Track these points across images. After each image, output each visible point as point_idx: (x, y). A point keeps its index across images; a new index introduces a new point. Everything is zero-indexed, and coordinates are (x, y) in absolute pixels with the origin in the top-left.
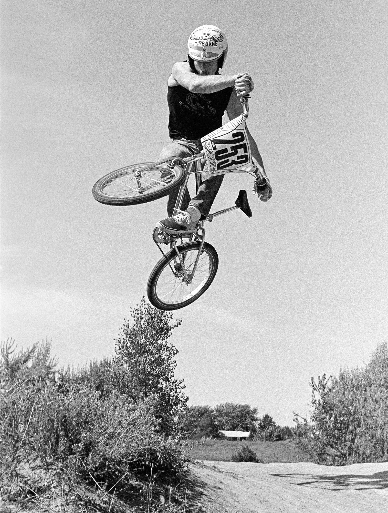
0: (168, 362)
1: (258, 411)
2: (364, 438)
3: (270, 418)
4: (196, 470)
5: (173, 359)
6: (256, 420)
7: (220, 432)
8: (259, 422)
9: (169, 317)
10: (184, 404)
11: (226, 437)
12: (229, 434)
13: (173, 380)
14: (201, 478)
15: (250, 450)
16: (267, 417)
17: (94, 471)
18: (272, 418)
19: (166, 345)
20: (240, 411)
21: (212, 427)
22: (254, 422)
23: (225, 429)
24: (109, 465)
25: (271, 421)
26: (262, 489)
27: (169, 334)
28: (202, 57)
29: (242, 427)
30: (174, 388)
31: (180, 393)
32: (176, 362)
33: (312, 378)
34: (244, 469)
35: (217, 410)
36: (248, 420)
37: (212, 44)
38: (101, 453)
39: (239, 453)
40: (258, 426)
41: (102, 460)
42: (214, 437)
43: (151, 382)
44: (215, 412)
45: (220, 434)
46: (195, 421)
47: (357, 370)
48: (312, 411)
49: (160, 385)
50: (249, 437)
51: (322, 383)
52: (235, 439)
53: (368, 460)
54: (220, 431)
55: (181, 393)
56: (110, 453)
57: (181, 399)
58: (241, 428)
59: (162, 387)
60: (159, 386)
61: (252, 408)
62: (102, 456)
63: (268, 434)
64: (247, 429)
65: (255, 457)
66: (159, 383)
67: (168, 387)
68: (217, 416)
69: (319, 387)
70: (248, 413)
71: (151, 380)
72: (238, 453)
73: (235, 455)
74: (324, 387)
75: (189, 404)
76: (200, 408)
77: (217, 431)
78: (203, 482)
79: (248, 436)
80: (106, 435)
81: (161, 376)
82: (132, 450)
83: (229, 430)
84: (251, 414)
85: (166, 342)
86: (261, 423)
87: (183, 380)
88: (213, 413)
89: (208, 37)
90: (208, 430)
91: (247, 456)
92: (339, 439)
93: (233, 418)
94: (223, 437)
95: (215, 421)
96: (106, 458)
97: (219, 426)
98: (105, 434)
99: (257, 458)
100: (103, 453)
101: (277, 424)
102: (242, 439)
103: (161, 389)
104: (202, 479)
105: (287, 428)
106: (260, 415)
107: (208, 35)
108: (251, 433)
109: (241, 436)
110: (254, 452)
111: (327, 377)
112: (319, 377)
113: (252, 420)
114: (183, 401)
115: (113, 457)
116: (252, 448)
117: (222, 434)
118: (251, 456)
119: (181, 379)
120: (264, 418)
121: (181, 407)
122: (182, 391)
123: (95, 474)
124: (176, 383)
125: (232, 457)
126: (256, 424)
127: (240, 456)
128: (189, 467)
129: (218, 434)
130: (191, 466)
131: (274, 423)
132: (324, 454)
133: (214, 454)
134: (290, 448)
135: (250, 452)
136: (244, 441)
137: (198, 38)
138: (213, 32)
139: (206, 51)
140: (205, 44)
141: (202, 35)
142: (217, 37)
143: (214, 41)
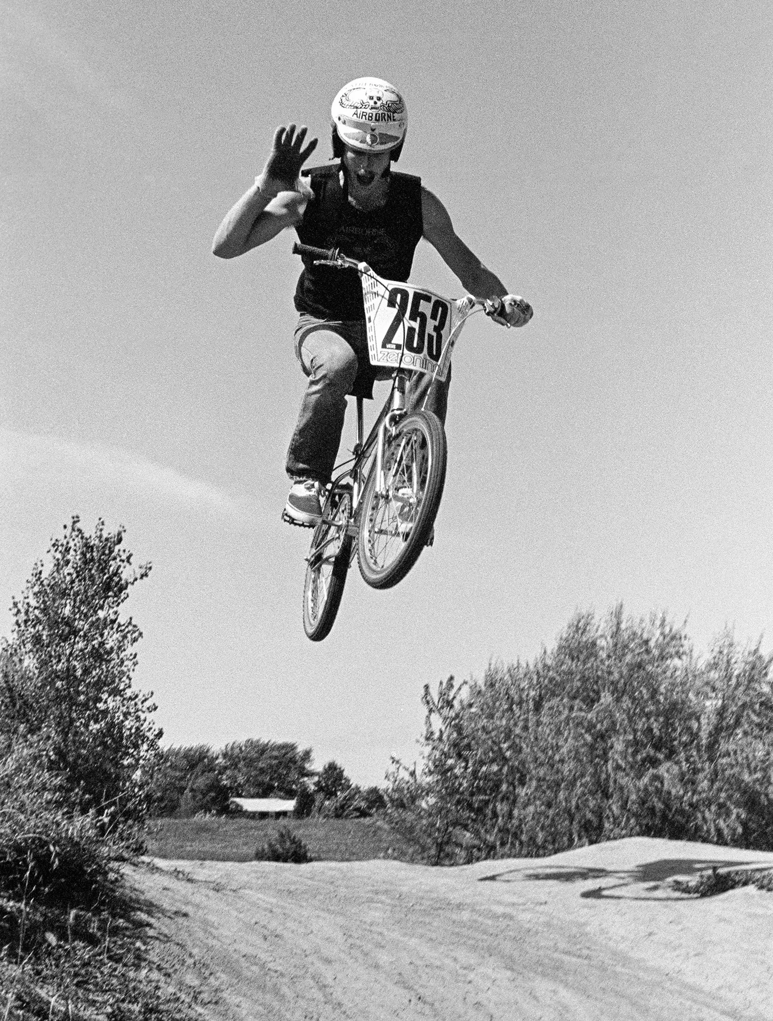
0: (121, 657)
1: (313, 755)
2: (531, 809)
3: (338, 770)
4: (137, 877)
5: (130, 650)
6: (311, 774)
7: (233, 802)
8: (316, 779)
9: (123, 561)
10: (152, 745)
11: (246, 811)
12: (251, 805)
13: (129, 693)
14: (146, 894)
15: (295, 837)
16: (332, 767)
18: (342, 769)
19: (116, 619)
20: (276, 758)
21: (217, 792)
22: (306, 779)
23: (244, 794)
25: (340, 776)
27: (123, 596)
28: (370, 143)
29: (280, 790)
30: (132, 711)
31: (145, 720)
32: (136, 655)
33: (427, 687)
35: (225, 755)
36: (294, 775)
37: (386, 117)
39: (270, 845)
40: (313, 787)
42: (219, 813)
43: (82, 697)
44: (220, 760)
45: (233, 807)
47: (518, 667)
48: (426, 754)
49: (102, 704)
50: (294, 811)
51: (446, 697)
52: (264, 815)
53: (541, 852)
54: (231, 799)
55: (147, 723)
57: (148, 734)
59: (108, 708)
60: (101, 706)
61: (300, 749)
64: (290, 794)
65: (306, 853)
66: (100, 700)
67: (119, 708)
68: (226, 768)
69: (439, 706)
70: (293, 761)
71: (83, 693)
72: (268, 844)
73: (263, 850)
74: (450, 704)
75: (164, 744)
77: (227, 799)
78: (148, 901)
79: (291, 809)
81: (105, 685)
83: (252, 797)
84: (299, 763)
85: (116, 613)
86: (319, 782)
87: (152, 693)
88: (217, 762)
89: (379, 103)
90: (208, 797)
91: (288, 849)
92: (479, 811)
93: (262, 771)
94: (239, 812)
95: (222, 780)
97: (231, 788)
99: (309, 855)
101: (354, 783)
102: (279, 815)
103: (105, 712)
104: (148, 896)
105: (374, 791)
106: (317, 765)
107: (379, 99)
108: (298, 804)
109: (278, 810)
110: (303, 843)
111: (456, 684)
112: (441, 683)
113: (302, 775)
114: (150, 738)
116: (298, 833)
117: (238, 805)
118: (295, 852)
119: (146, 691)
120: (325, 770)
121: (147, 751)
122: (150, 716)
124: (137, 700)
125: (257, 854)
126: (310, 784)
127: (274, 851)
128: (122, 871)
129: (228, 806)
130: (126, 869)
131: (348, 780)
132: (447, 843)
133: (218, 847)
134: (379, 833)
135: (293, 841)
136: (282, 821)
137: (360, 106)
138: (385, 92)
139: (377, 132)
140: (374, 117)
141: (366, 99)
142: (393, 103)
143: (389, 111)
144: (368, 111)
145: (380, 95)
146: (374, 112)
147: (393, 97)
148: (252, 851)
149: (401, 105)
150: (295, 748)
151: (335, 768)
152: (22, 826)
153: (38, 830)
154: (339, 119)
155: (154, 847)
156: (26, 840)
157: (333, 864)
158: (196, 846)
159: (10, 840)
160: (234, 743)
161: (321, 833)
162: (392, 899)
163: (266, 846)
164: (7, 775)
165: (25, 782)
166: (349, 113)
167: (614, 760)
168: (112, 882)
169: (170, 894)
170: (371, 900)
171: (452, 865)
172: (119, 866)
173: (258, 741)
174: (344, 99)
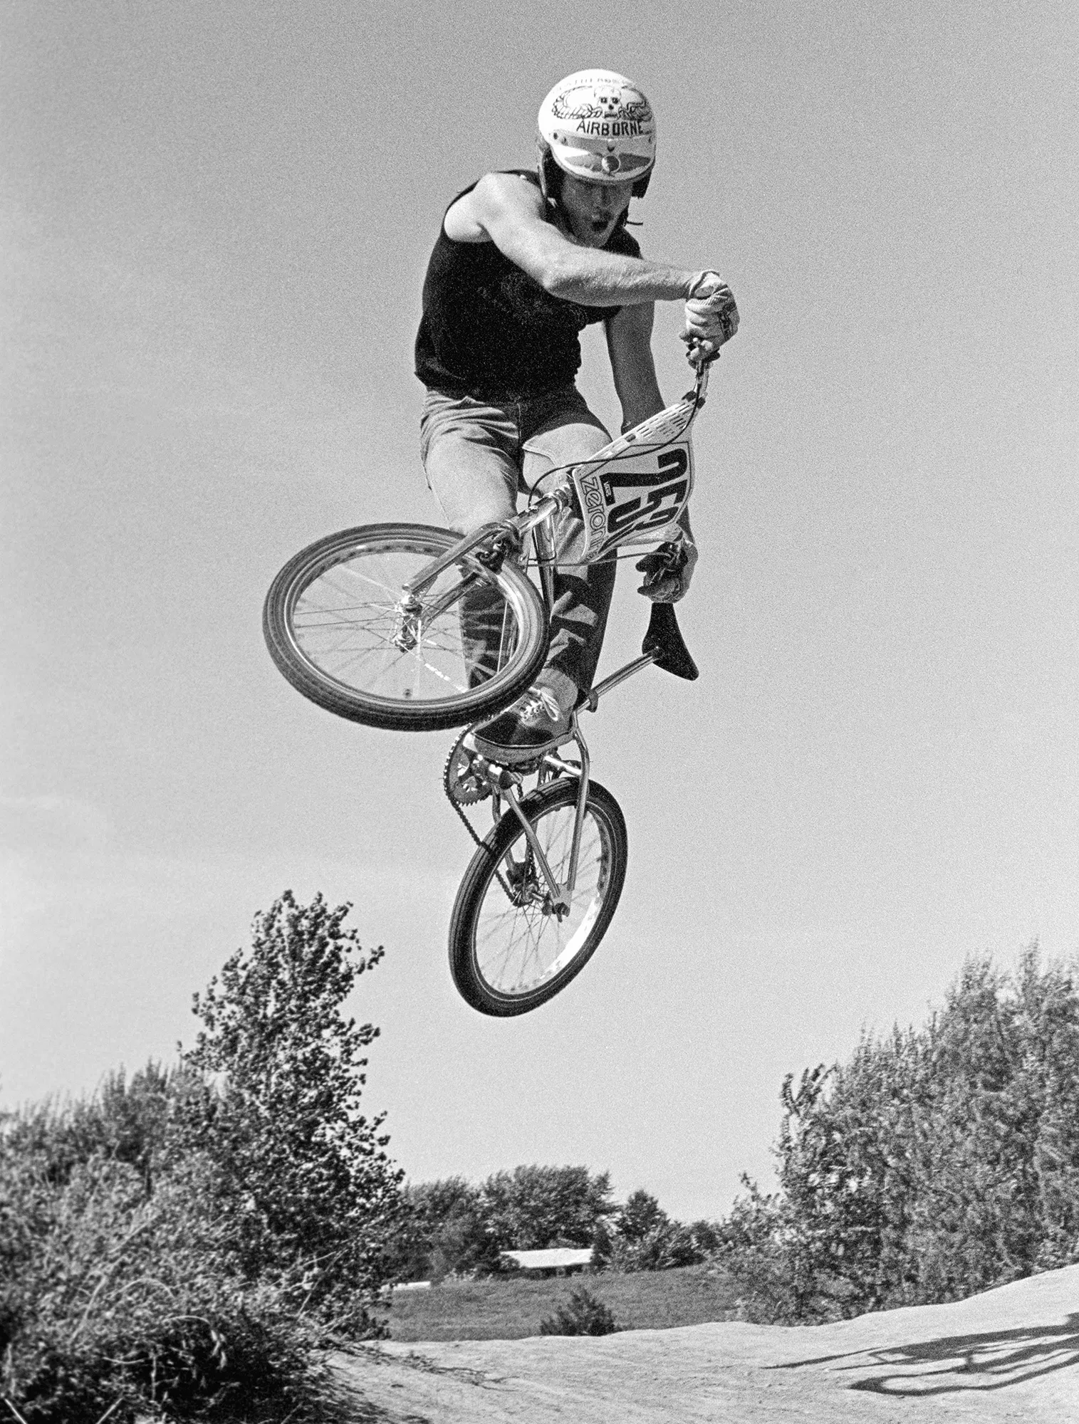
1: (612, 1182)
3: (649, 1202)
4: (353, 1370)
6: (611, 1210)
7: (505, 1257)
8: (618, 1215)
11: (524, 1268)
12: (530, 1259)
14: (367, 1394)
15: (594, 1301)
16: (640, 1198)
17: (24, 1401)
18: (655, 1200)
20: (553, 1190)
21: (481, 1244)
22: (604, 1217)
23: (519, 1245)
24: (67, 1376)
25: (653, 1209)
26: (558, 1410)
27: (345, 989)
28: (608, 170)
29: (567, 1234)
34: (532, 1357)
35: (490, 1193)
36: (586, 1212)
37: (629, 129)
38: (42, 1345)
39: (561, 1314)
40: (615, 1228)
41: (47, 1363)
42: (485, 1271)
44: (483, 1200)
45: (505, 1263)
46: (427, 1231)
50: (591, 1265)
52: (549, 1272)
54: (502, 1253)
56: (69, 1342)
58: (565, 1240)
61: (593, 1175)
62: (45, 1351)
63: (650, 1249)
64: (581, 1240)
65: (612, 1321)
68: (491, 1210)
70: (582, 1191)
72: (558, 1313)
73: (552, 1321)
76: (436, 1188)
77: (496, 1253)
78: (370, 1405)
79: (587, 1260)
80: (61, 1289)
82: (137, 1329)
83: (531, 1248)
84: (592, 1195)
86: (624, 1219)
87: (386, 1114)
88: (478, 1201)
89: (616, 107)
90: (468, 1253)
91: (587, 1318)
93: (537, 1213)
94: (515, 1270)
95: (487, 1226)
96: (58, 1359)
97: (499, 1238)
98: (56, 1284)
99: (616, 1324)
100: (47, 1342)
101: (672, 1217)
102: (570, 1270)
104: (370, 1397)
105: (701, 1226)
106: (619, 1196)
107: (616, 101)
108: (596, 1253)
109: (568, 1263)
110: (607, 1307)
112: (805, 1073)
113: (598, 1212)
115: (78, 1354)
116: (599, 1295)
117: (511, 1261)
118: (596, 1321)
119: (377, 1113)
120: (631, 1202)
123: (28, 1407)
124: (365, 1124)
125: (542, 1329)
126: (610, 1223)
127: (566, 1322)
128: (330, 1362)
129: (499, 1263)
130: (336, 1360)
131: (663, 1214)
132: (811, 1294)
133: (486, 1321)
134: (713, 1286)
135: (593, 1307)
136: (576, 1278)
137: (586, 113)
138: (622, 91)
139: (617, 153)
140: (610, 129)
141: (595, 103)
142: (637, 106)
143: (632, 119)
144: (601, 120)
145: (616, 95)
146: (611, 121)
147: (634, 98)
148: (537, 1324)
149: (647, 109)
150: (586, 1173)
151: (645, 1200)
152: (170, 1303)
153: (193, 1309)
154: (555, 136)
155: (398, 1328)
156: (175, 1325)
157: (650, 1333)
158: (457, 1323)
159: (152, 1326)
160: (499, 1174)
161: (631, 1291)
162: (738, 1379)
163: (555, 1316)
164: (145, 1230)
165: (172, 1238)
166: (570, 126)
167: (1043, 1152)
168: (314, 1381)
169: (403, 1392)
170: (706, 1383)
171: (821, 1323)
172: (325, 1356)
173: (533, 1168)
174: (559, 105)
